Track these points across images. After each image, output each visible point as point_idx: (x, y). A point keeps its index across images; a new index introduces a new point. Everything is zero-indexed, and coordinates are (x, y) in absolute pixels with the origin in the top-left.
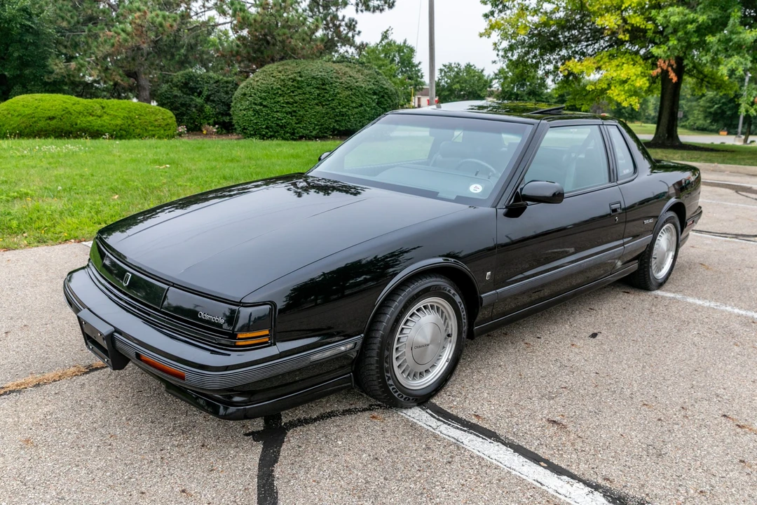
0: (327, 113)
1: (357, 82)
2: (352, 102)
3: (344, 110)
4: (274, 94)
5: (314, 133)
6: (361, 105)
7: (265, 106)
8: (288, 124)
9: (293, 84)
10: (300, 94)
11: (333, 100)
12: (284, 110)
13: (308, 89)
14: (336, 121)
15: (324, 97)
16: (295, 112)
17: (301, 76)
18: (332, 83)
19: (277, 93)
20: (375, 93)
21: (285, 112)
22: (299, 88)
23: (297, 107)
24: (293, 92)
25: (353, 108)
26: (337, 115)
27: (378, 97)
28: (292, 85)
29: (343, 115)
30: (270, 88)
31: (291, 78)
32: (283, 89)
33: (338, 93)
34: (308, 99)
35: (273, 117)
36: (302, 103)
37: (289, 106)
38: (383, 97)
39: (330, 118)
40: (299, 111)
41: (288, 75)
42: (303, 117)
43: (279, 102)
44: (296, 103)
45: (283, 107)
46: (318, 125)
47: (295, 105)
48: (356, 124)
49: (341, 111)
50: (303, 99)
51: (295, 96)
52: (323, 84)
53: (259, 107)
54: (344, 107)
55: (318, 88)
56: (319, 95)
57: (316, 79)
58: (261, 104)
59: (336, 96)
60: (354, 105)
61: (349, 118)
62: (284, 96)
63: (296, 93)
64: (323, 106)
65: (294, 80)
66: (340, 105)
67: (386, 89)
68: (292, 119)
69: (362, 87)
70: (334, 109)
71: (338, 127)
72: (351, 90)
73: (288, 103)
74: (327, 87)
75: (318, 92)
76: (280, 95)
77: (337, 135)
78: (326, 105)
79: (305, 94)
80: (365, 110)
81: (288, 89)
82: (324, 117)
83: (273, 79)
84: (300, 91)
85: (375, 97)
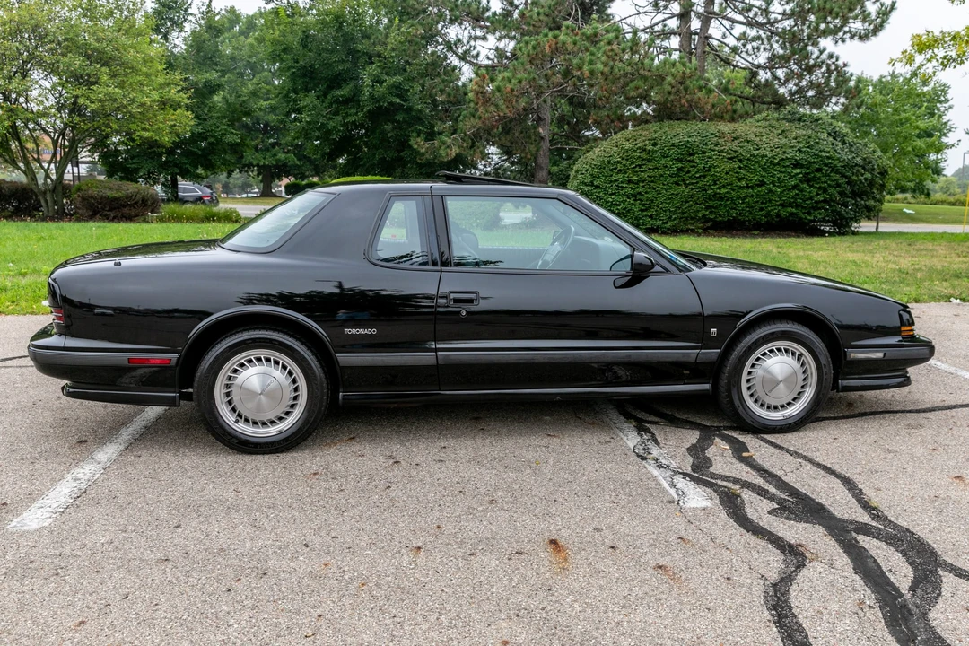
0: (693, 196)
1: (758, 150)
2: (740, 180)
3: (723, 191)
4: (611, 170)
5: (670, 224)
6: (762, 184)
7: (597, 187)
8: (628, 211)
9: (642, 155)
10: (650, 169)
11: (704, 177)
12: (623, 192)
13: (663, 162)
14: (707, 208)
15: (689, 172)
16: (640, 193)
17: (654, 145)
18: (704, 152)
19: (615, 169)
20: (796, 165)
21: (624, 195)
22: (649, 161)
23: (643, 187)
24: (640, 166)
25: (741, 188)
26: (711, 199)
27: (803, 170)
28: (639, 157)
29: (721, 199)
30: (606, 162)
31: (639, 148)
32: (624, 162)
33: (715, 167)
34: (662, 176)
35: (607, 202)
36: (652, 182)
37: (632, 185)
38: (819, 170)
39: (697, 204)
40: (646, 193)
41: (636, 144)
42: (652, 201)
43: (616, 180)
44: (643, 182)
45: (622, 187)
46: (677, 213)
47: (641, 184)
48: (750, 213)
49: (716, 194)
50: (654, 177)
51: (642, 172)
52: (691, 155)
53: (589, 188)
54: (724, 186)
55: (679, 160)
56: (679, 170)
57: (678, 147)
58: (592, 184)
59: (709, 170)
60: (743, 183)
61: (735, 204)
62: (626, 173)
63: (644, 168)
64: (687, 185)
65: (643, 150)
66: (715, 184)
67: (828, 158)
68: (635, 205)
69: (766, 156)
70: (706, 190)
71: (712, 217)
72: (740, 161)
73: (630, 182)
74: (695, 158)
75: (680, 165)
76: (620, 170)
77: (710, 228)
78: (693, 184)
79: (658, 169)
80: (770, 191)
81: (633, 163)
82: (687, 202)
83: (615, 149)
84: (650, 165)
85: (798, 171)
